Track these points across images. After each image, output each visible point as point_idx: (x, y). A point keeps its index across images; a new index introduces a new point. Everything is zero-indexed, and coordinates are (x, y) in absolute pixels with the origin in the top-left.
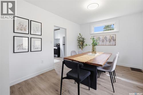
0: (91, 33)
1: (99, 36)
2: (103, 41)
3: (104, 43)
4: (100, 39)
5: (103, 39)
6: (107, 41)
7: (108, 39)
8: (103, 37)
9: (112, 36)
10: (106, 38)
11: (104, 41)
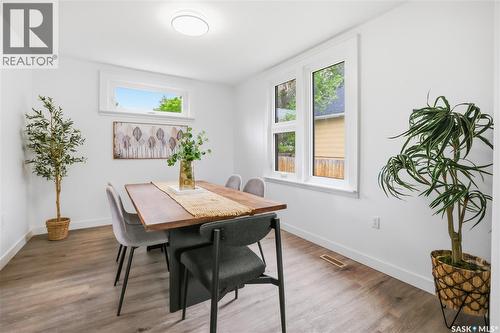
0: (101, 109)
1: (140, 126)
2: (152, 144)
3: (156, 152)
4: (141, 134)
5: (152, 138)
6: (164, 143)
7: (167, 138)
8: (152, 131)
9: (178, 129)
10: (160, 133)
11: (154, 142)
